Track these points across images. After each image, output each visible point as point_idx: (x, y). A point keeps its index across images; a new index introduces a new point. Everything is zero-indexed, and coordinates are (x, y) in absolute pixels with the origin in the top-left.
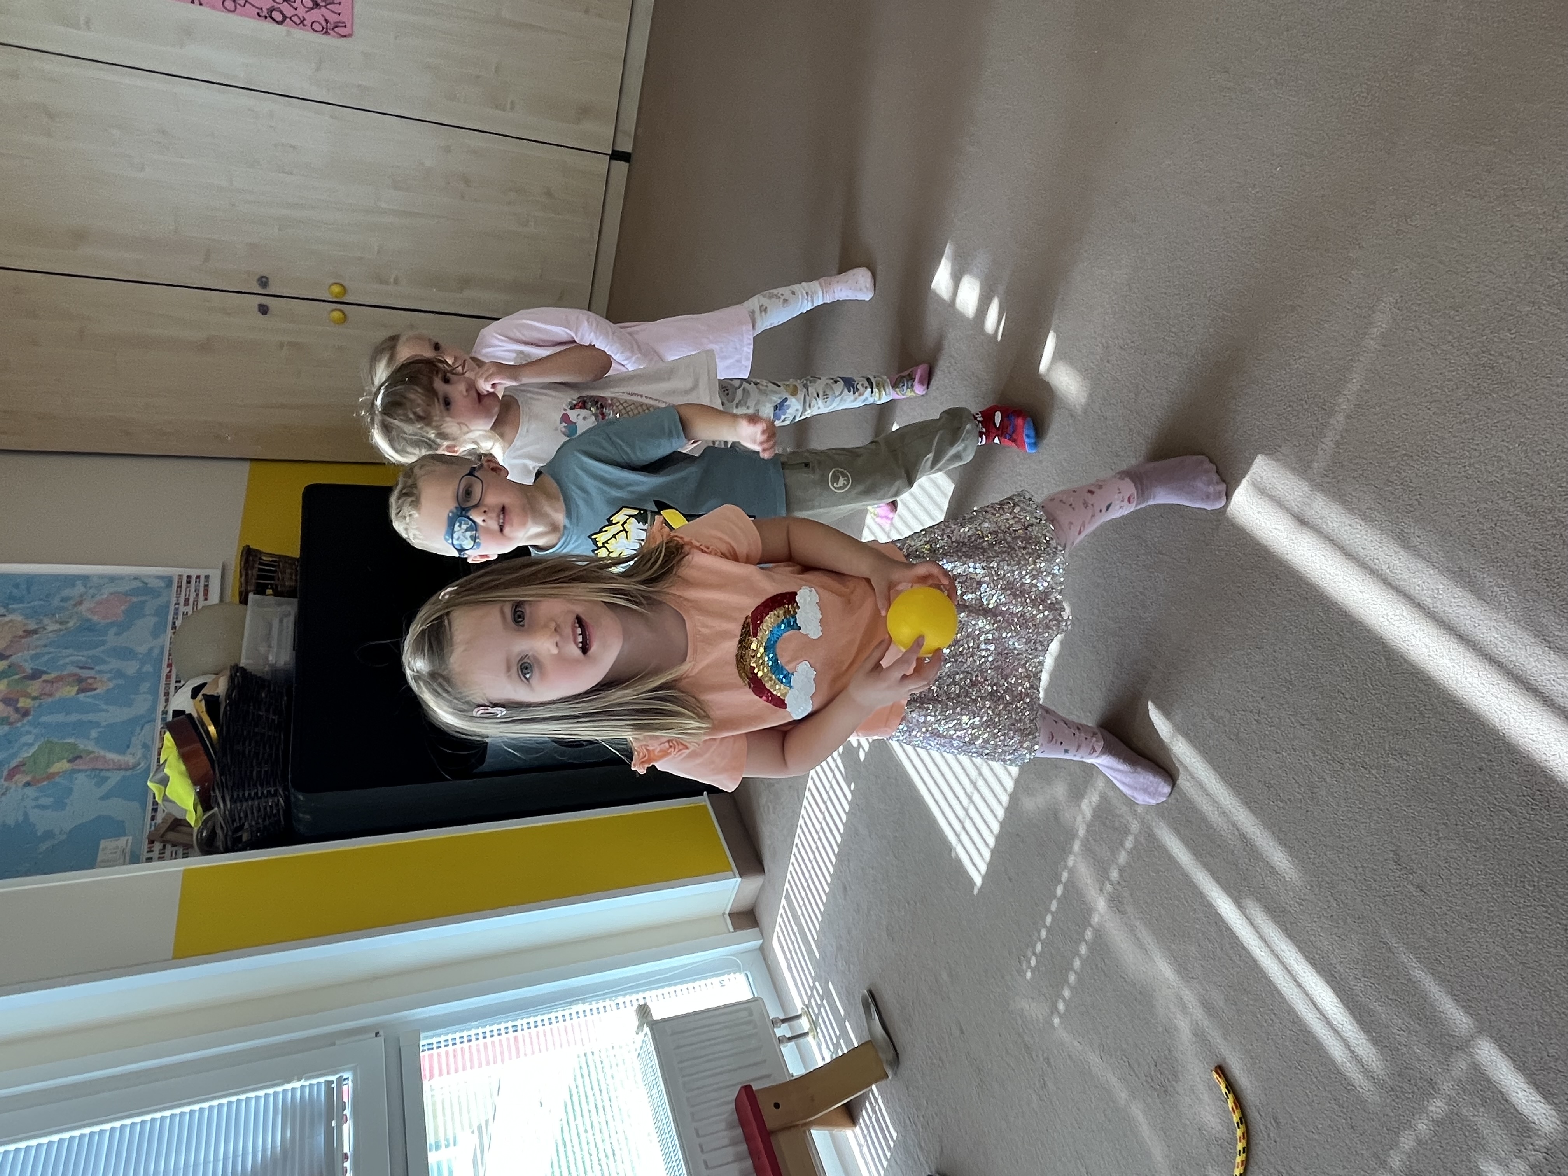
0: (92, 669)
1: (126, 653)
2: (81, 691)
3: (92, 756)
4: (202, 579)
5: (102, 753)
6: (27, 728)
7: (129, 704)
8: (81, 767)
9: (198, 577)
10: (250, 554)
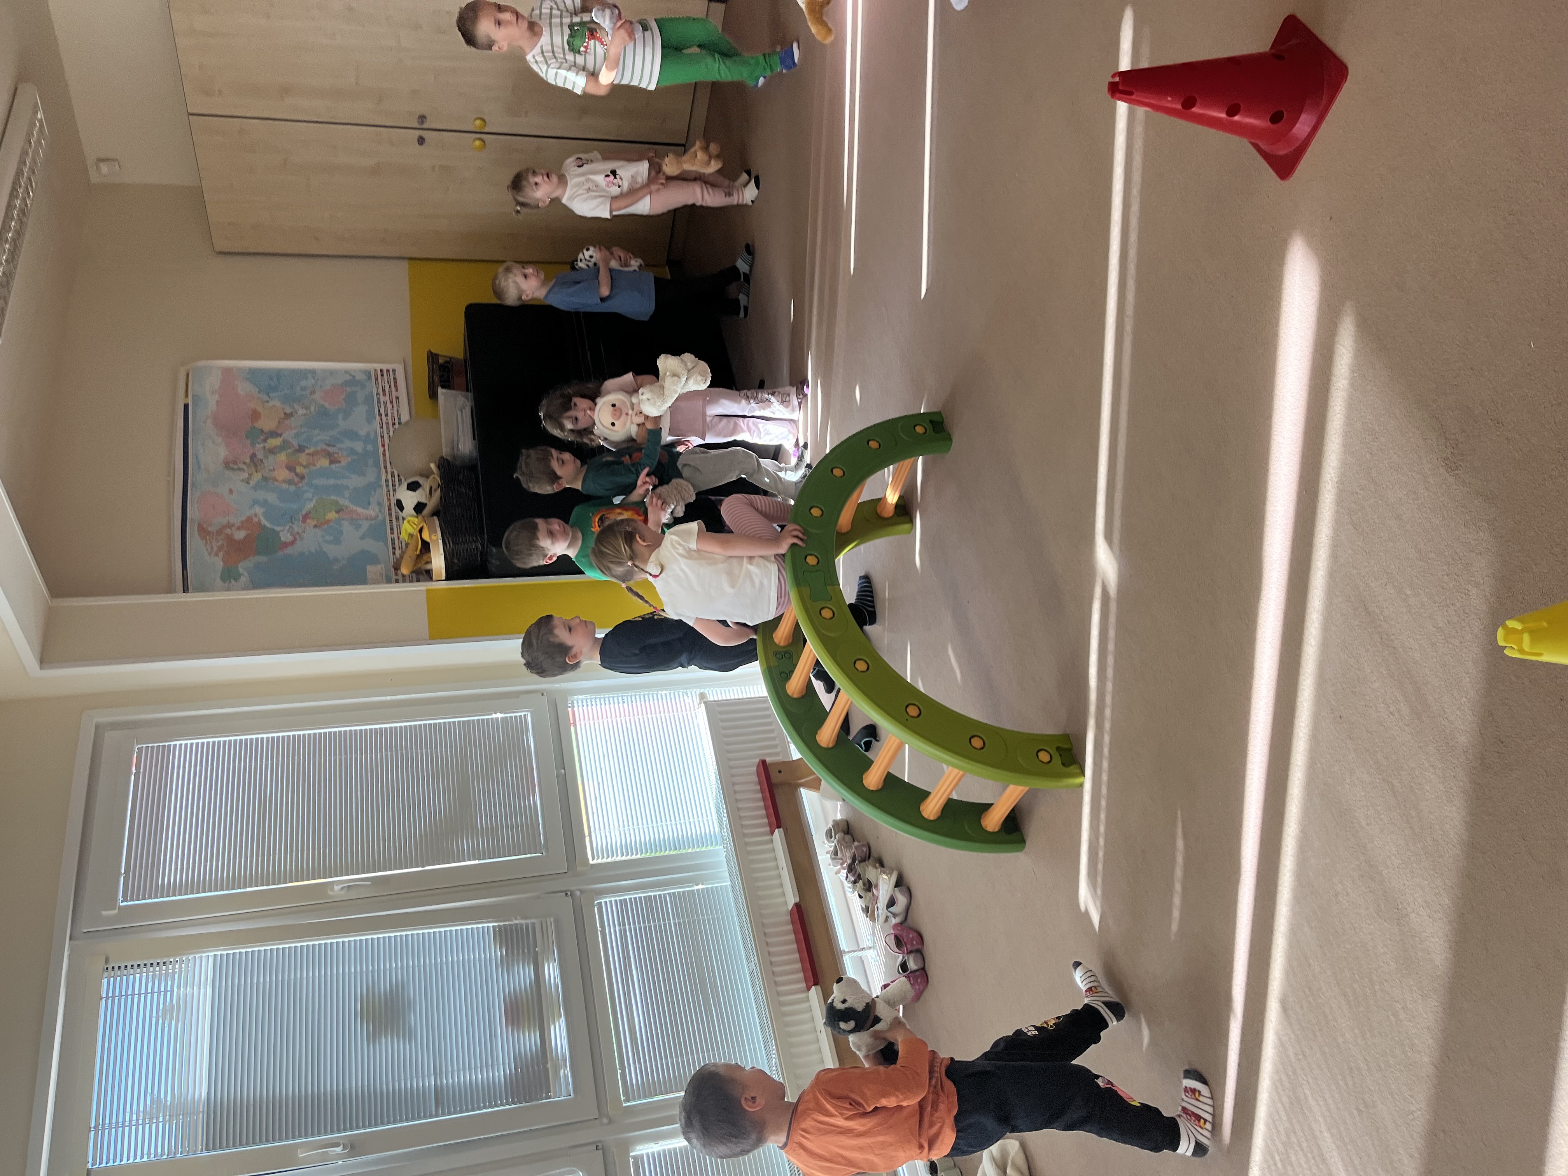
0: (334, 446)
1: (352, 435)
2: (332, 462)
3: (349, 509)
4: (391, 373)
5: (354, 508)
6: (305, 488)
7: (362, 473)
8: (344, 517)
9: (388, 371)
10: (432, 357)
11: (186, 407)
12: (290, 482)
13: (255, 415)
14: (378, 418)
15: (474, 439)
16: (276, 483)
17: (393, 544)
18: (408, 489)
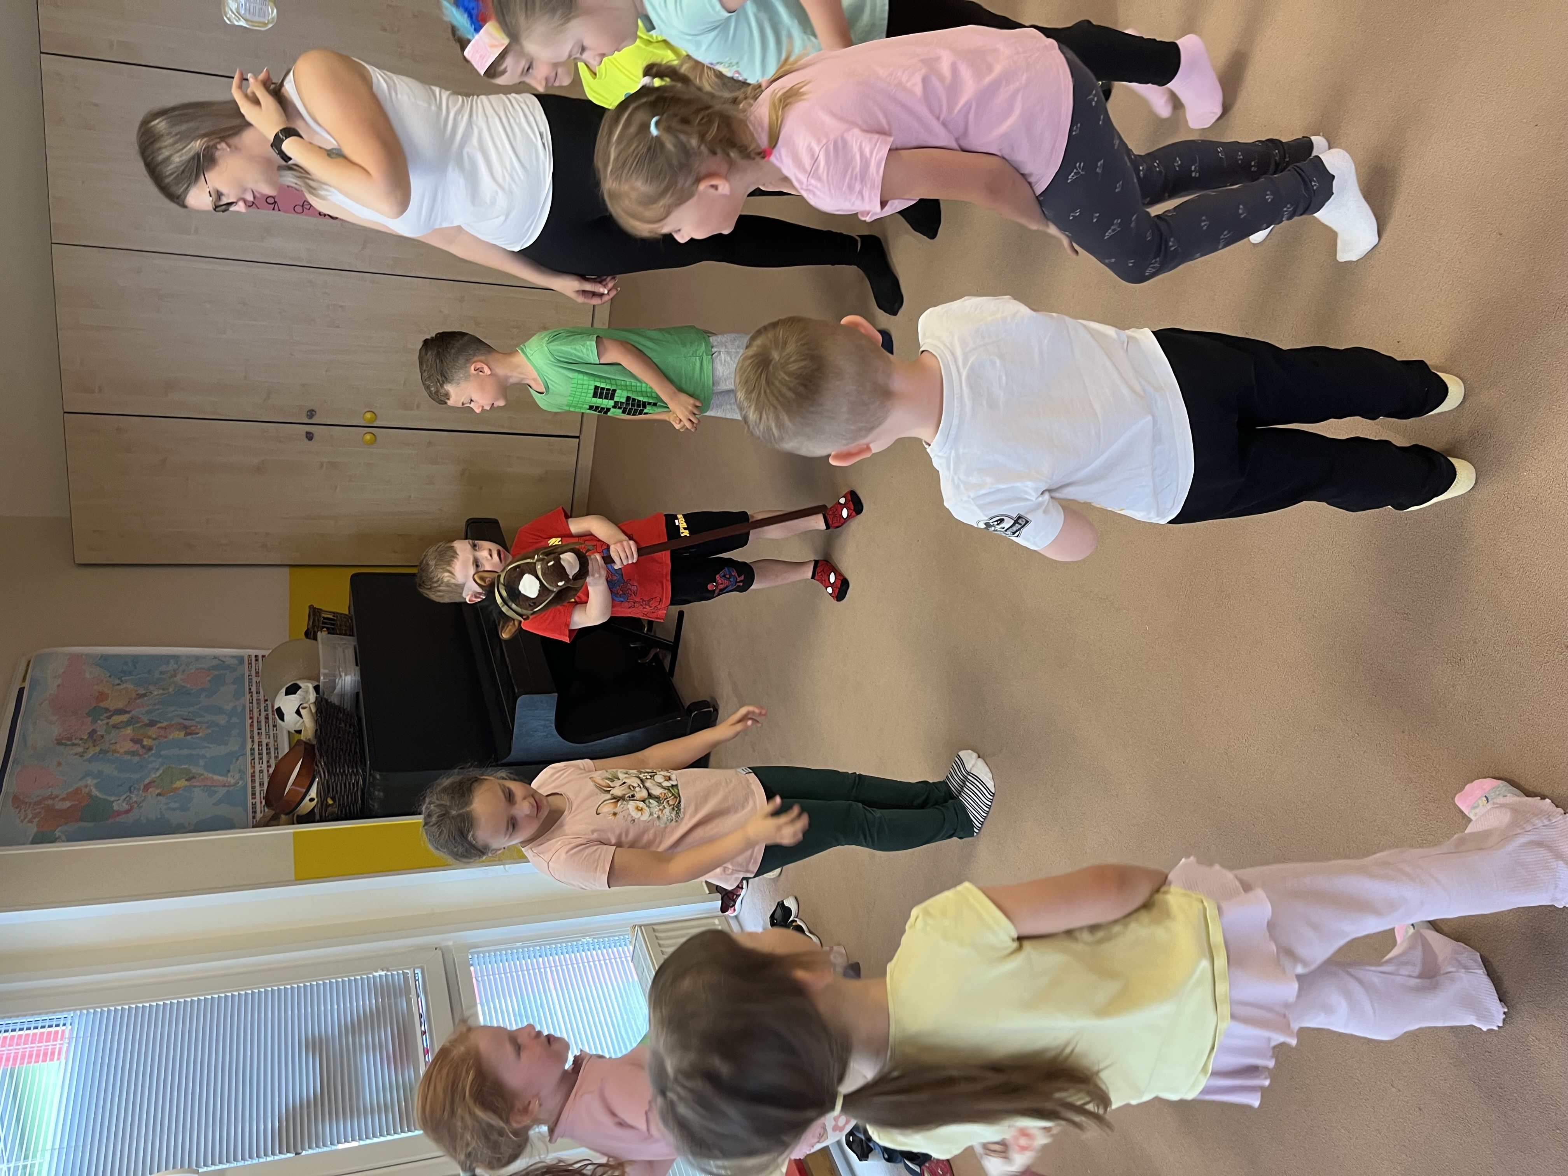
0: (193, 720)
2: (187, 734)
3: (203, 777)
6: (153, 758)
7: (223, 743)
8: (195, 784)
11: (21, 690)
12: (133, 754)
13: (102, 696)
16: (118, 755)
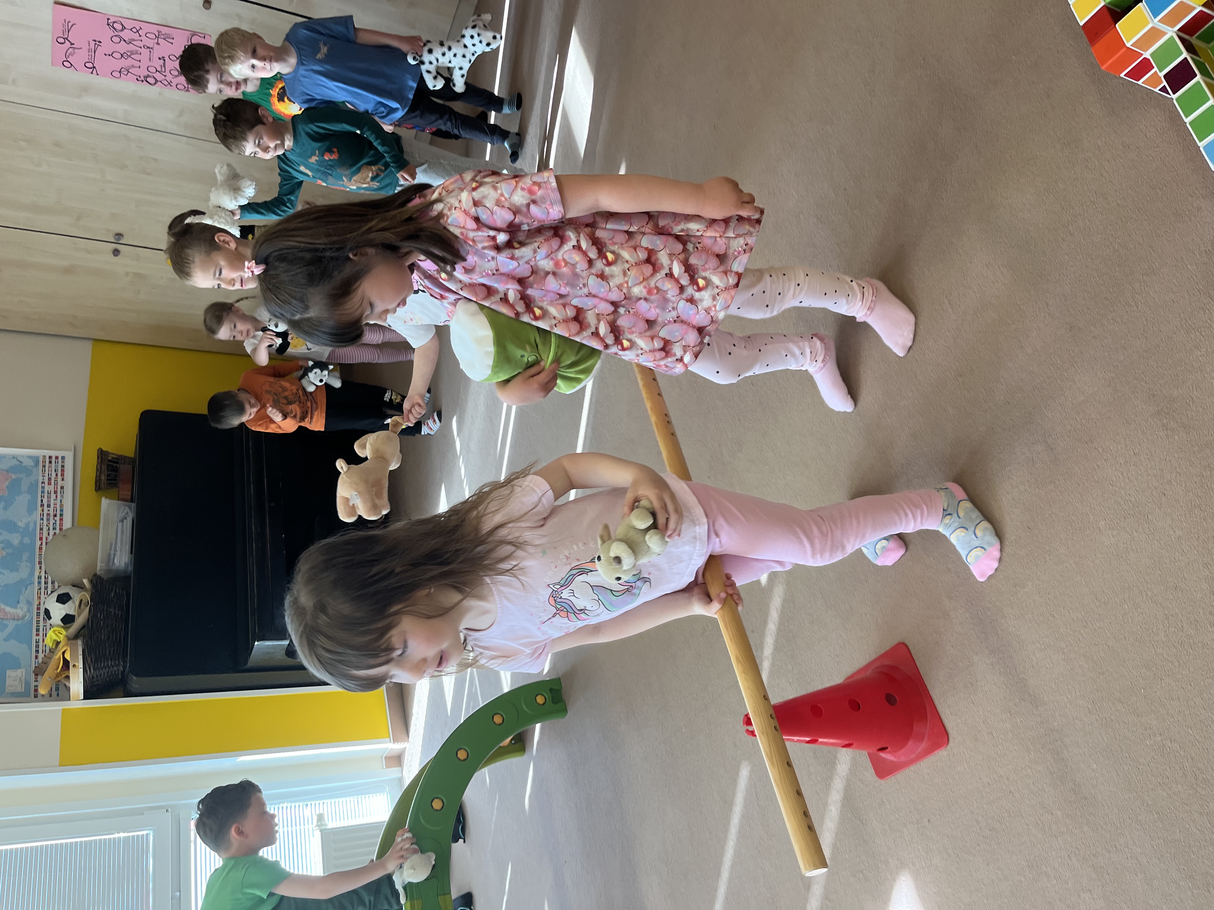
1: (11, 527)
4: (60, 459)
5: (3, 606)
9: (57, 458)
10: (102, 454)
14: (40, 509)
15: (131, 553)
17: (37, 646)
18: (57, 601)
